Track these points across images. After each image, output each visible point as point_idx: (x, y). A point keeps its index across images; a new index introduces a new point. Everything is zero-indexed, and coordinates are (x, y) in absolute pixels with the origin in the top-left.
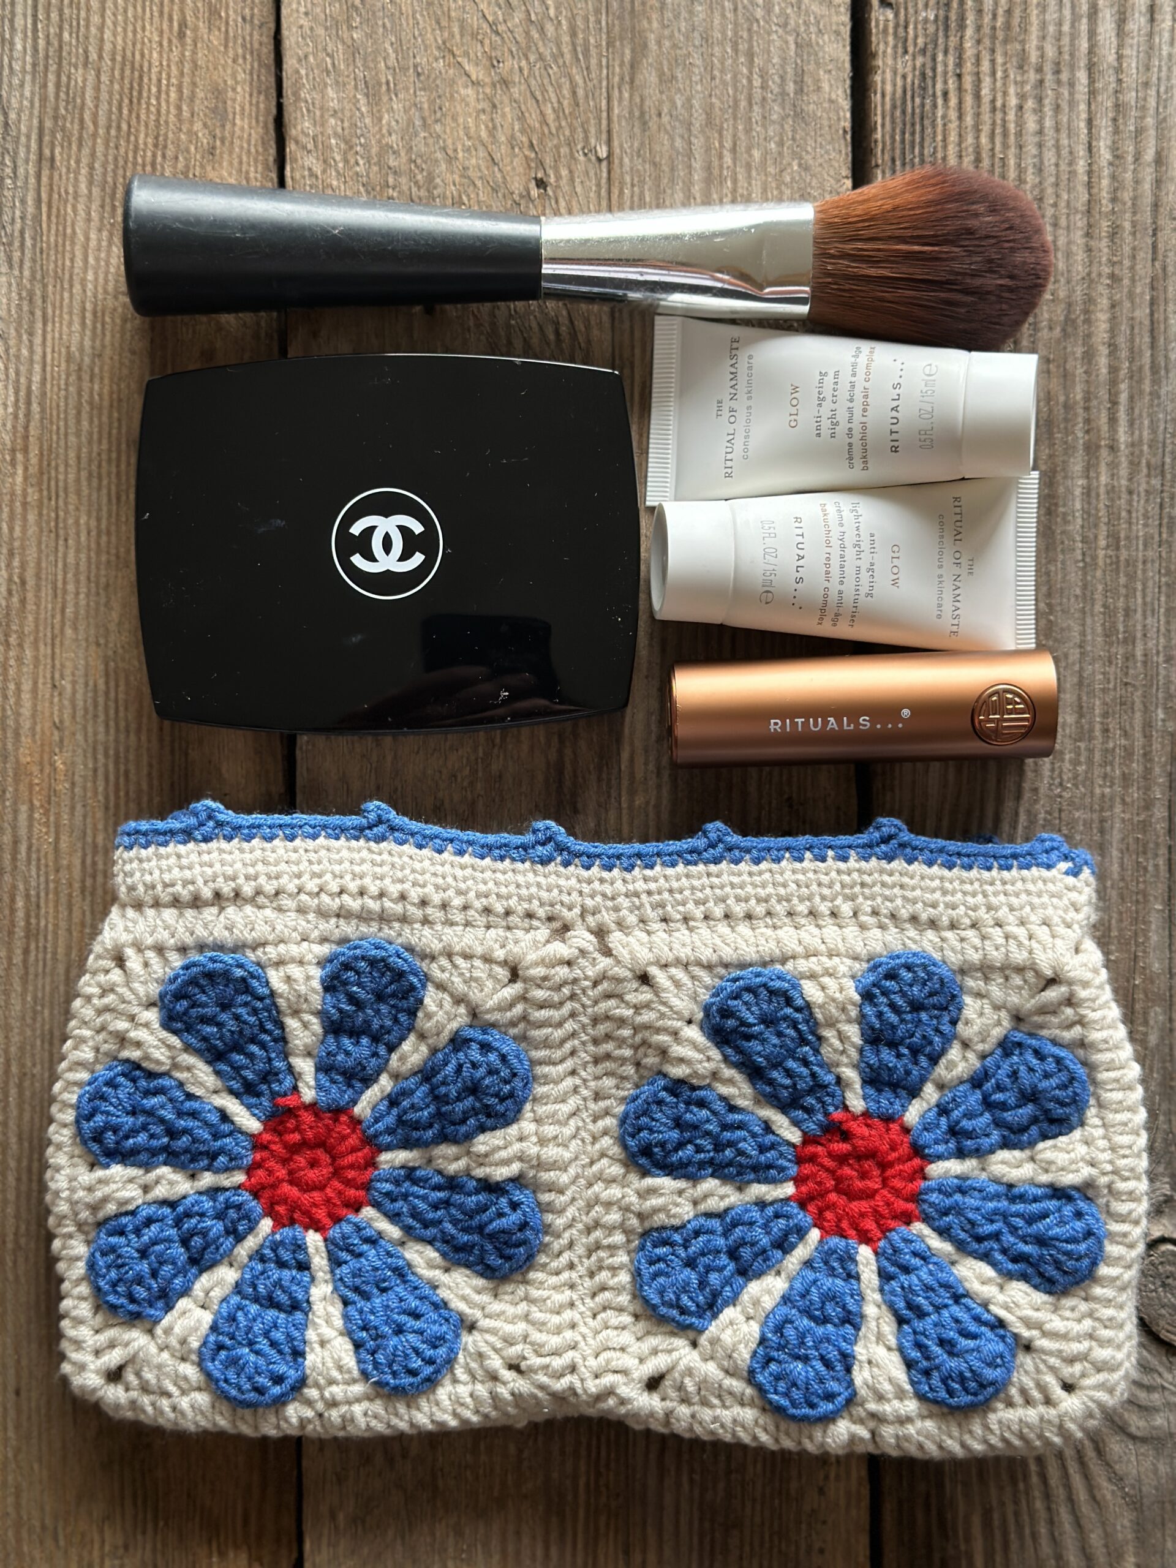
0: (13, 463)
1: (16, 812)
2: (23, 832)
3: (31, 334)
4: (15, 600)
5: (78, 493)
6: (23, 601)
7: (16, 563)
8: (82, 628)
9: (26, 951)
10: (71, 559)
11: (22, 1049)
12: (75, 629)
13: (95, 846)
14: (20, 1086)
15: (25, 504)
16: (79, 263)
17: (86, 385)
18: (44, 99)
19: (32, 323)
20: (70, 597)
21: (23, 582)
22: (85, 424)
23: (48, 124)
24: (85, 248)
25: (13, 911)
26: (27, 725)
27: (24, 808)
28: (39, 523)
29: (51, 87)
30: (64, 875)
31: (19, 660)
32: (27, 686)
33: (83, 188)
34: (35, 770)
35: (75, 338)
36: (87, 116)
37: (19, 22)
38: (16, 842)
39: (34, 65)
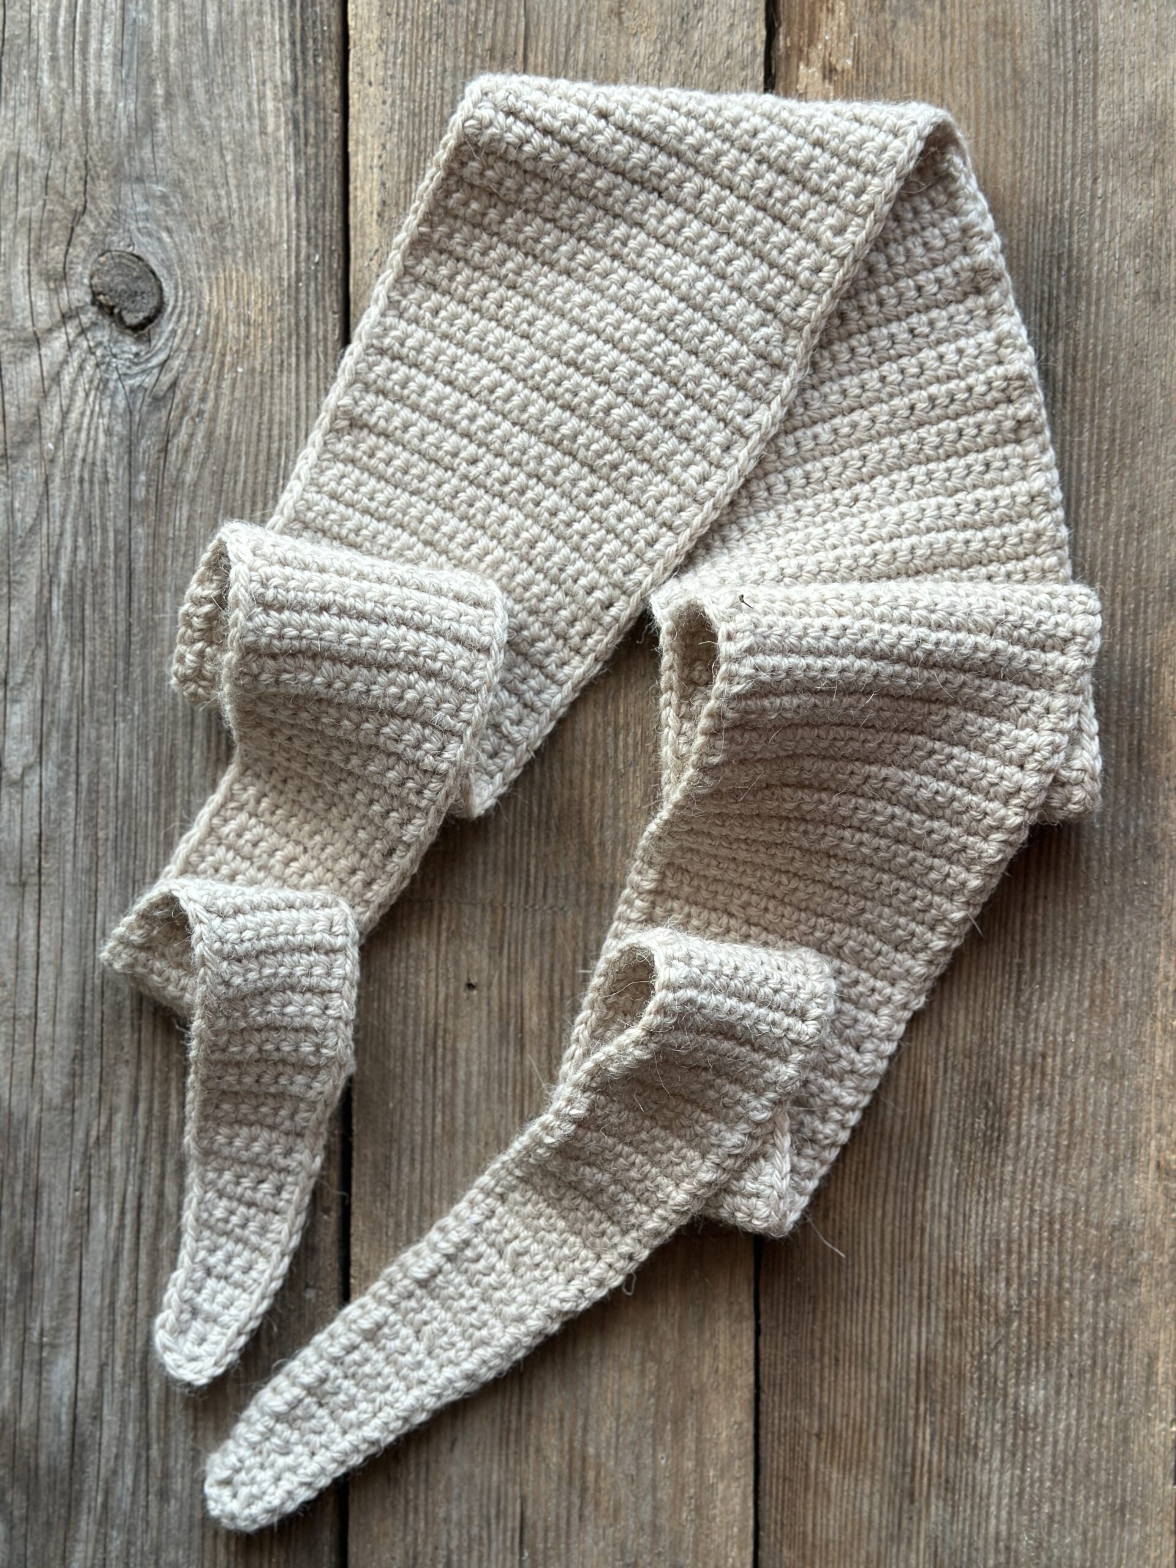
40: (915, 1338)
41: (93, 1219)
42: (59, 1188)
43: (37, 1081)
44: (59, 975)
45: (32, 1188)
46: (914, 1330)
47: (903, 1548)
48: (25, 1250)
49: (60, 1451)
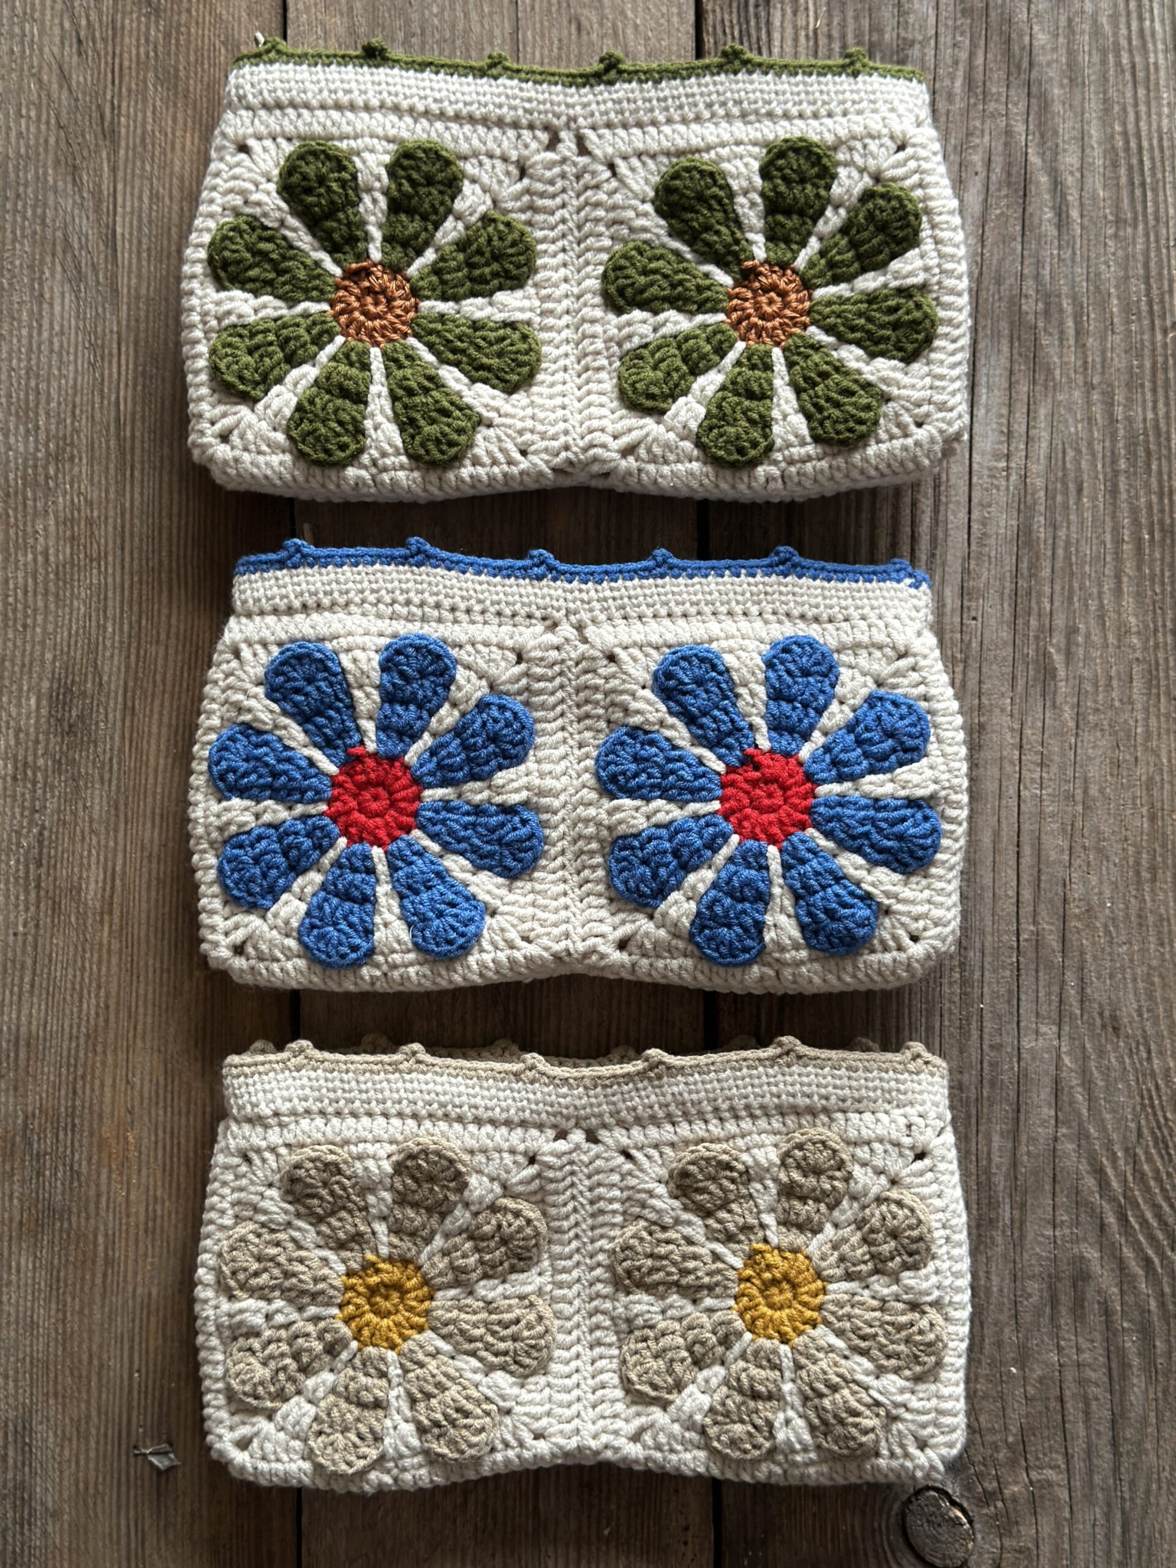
0: (102, 922)
1: (99, 1174)
2: (104, 1188)
3: (116, 831)
4: (101, 1019)
5: (148, 942)
6: (107, 1021)
7: (102, 993)
8: (148, 1038)
9: (105, 1276)
10: (142, 991)
11: (101, 1346)
12: (144, 1040)
13: (155, 1198)
14: (99, 1374)
15: (109, 951)
16: (151, 780)
17: (154, 866)
18: (127, 668)
19: (116, 824)
20: (141, 1018)
21: (107, 1007)
22: (153, 894)
23: (131, 684)
24: (156, 771)
25: (95, 1244)
26: (107, 1110)
27: (104, 1171)
28: (119, 965)
29: (133, 658)
30: (132, 1220)
31: (103, 1063)
32: (108, 1082)
33: (155, 730)
34: (113, 1142)
35: (148, 834)
36: (158, 677)
37: (110, 612)
38: (98, 1196)
39: (121, 642)
40: (137, 496)
41: (957, 589)
42: (993, 621)
43: (1017, 726)
44: (997, 835)
45: (1020, 621)
46: (137, 503)
47: (143, 292)
48: (1026, 560)
49: (988, 357)
